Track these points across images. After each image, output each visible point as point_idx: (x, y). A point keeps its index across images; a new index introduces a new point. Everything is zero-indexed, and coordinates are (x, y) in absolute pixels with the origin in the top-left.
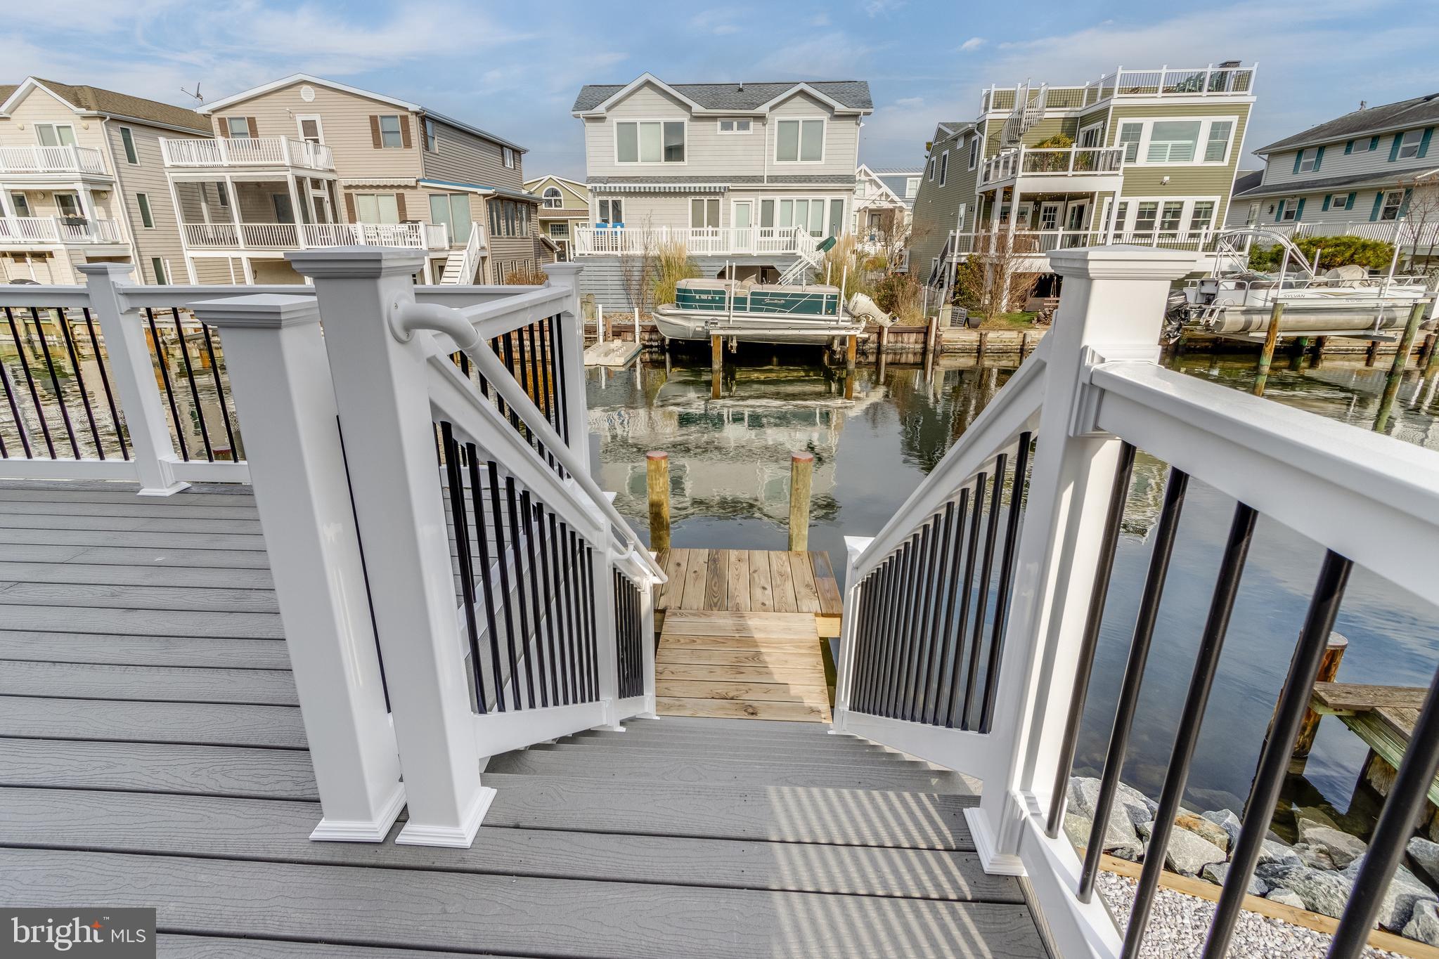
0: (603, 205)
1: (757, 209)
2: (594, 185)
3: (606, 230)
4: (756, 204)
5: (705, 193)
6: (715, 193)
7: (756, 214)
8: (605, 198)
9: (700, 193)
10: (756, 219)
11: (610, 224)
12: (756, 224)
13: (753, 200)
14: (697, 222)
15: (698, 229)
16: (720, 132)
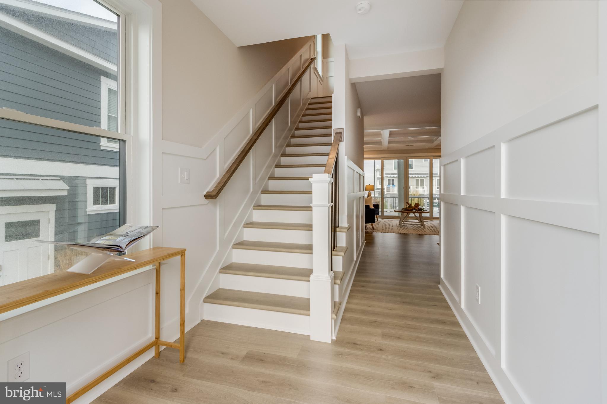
0: (389, 180)
1: (436, 181)
2: (387, 175)
3: (390, 187)
4: (436, 180)
5: (420, 177)
6: (423, 177)
7: (436, 183)
8: (390, 179)
9: (419, 177)
10: (436, 184)
11: (391, 185)
12: (436, 186)
13: (435, 179)
14: (417, 185)
15: (417, 187)
16: (424, 162)
